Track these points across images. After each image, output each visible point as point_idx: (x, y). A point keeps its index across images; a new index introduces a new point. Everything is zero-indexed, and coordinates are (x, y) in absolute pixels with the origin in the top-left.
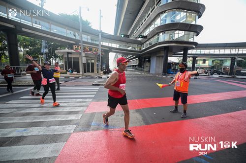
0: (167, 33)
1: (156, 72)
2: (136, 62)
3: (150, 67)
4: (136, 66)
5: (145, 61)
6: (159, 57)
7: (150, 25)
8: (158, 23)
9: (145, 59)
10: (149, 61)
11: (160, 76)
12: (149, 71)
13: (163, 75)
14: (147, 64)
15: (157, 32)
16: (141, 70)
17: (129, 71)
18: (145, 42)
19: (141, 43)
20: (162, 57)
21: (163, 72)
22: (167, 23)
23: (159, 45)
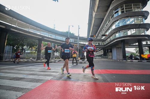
0: (122, 32)
1: (117, 58)
2: (101, 52)
3: (112, 55)
4: (101, 55)
5: (108, 52)
6: (118, 48)
7: (108, 29)
8: (114, 27)
9: (108, 50)
10: (111, 52)
11: (121, 61)
12: (112, 58)
13: (123, 60)
14: (110, 54)
15: (114, 32)
16: (106, 58)
17: (97, 59)
18: (106, 40)
19: (104, 41)
20: (121, 48)
21: (123, 58)
22: (120, 26)
23: (117, 39)
